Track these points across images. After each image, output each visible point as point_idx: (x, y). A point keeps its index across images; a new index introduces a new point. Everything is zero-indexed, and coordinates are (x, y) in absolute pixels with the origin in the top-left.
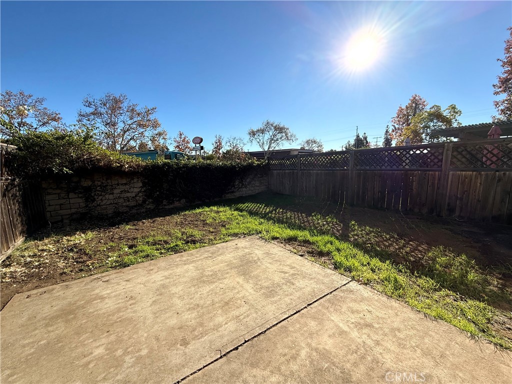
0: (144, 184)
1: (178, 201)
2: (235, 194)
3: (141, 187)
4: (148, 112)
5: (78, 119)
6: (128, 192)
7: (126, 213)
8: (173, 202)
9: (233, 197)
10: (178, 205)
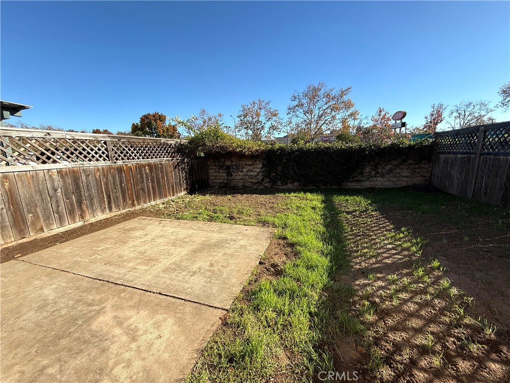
0: (264, 166)
1: (291, 183)
2: (363, 184)
3: (261, 168)
4: (342, 94)
5: (287, 112)
6: (252, 171)
7: (250, 187)
8: (287, 184)
9: (357, 187)
10: (291, 187)
